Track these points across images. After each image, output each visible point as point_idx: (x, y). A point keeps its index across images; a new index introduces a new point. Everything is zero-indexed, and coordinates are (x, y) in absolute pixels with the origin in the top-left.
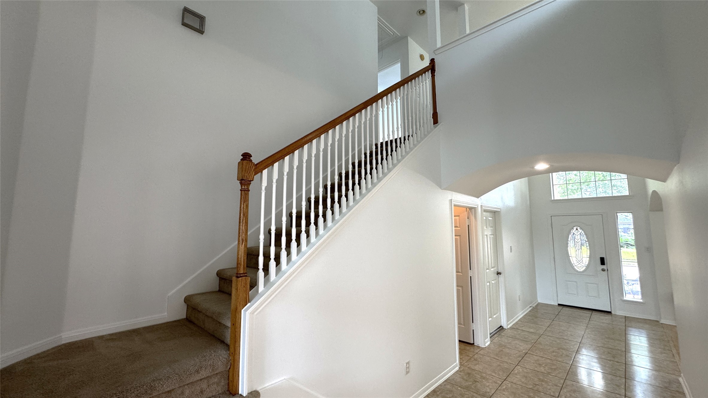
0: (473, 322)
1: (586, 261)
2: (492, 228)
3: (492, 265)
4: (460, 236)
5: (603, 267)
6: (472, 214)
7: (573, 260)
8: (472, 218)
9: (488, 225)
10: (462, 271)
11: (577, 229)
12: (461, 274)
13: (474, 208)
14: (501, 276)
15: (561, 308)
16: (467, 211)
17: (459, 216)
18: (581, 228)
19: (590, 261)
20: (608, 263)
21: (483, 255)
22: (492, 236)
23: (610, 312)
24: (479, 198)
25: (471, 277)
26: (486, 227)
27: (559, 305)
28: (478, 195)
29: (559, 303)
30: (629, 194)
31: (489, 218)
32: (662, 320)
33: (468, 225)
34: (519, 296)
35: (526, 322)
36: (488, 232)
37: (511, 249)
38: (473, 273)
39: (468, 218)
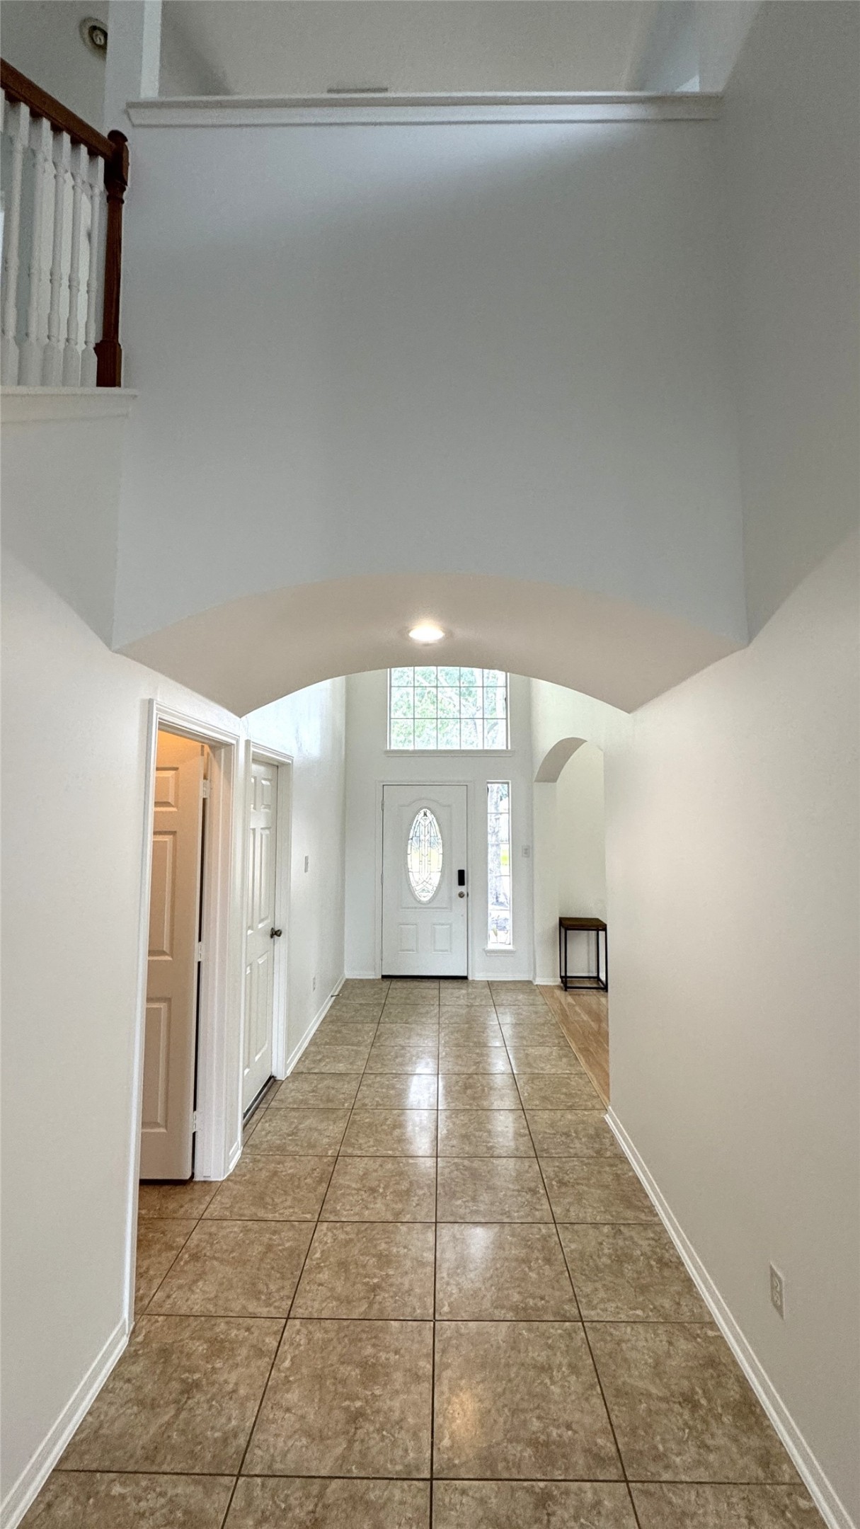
0: (195, 1109)
1: (436, 878)
2: (267, 810)
3: (260, 914)
4: (174, 833)
5: (463, 889)
6: (220, 767)
7: (414, 878)
8: (218, 774)
9: (258, 799)
10: (172, 945)
11: (425, 814)
12: (169, 958)
13: (229, 745)
14: (280, 941)
15: (386, 983)
16: (202, 754)
17: (176, 769)
18: (432, 813)
19: (442, 876)
20: (470, 883)
21: (242, 889)
22: (267, 832)
23: (465, 978)
24: (244, 718)
25: (199, 963)
26: (255, 808)
27: (384, 977)
28: (241, 708)
29: (384, 974)
30: (507, 747)
31: (264, 782)
32: (537, 979)
33: (204, 800)
34: (314, 979)
35: (326, 1044)
36: (259, 821)
37: (307, 864)
38: (207, 951)
39: (205, 778)
